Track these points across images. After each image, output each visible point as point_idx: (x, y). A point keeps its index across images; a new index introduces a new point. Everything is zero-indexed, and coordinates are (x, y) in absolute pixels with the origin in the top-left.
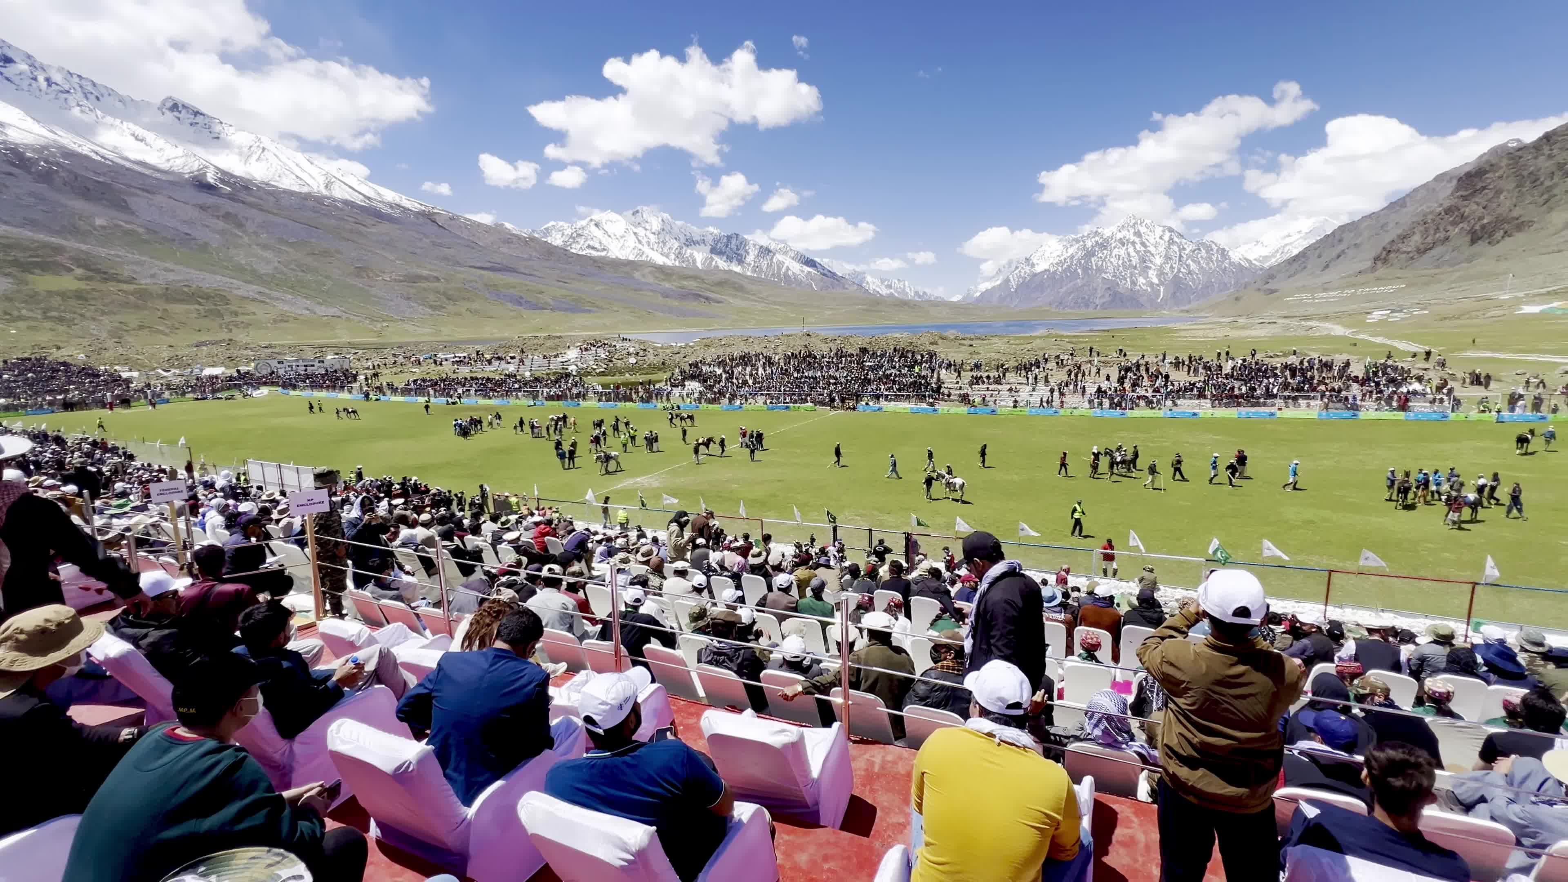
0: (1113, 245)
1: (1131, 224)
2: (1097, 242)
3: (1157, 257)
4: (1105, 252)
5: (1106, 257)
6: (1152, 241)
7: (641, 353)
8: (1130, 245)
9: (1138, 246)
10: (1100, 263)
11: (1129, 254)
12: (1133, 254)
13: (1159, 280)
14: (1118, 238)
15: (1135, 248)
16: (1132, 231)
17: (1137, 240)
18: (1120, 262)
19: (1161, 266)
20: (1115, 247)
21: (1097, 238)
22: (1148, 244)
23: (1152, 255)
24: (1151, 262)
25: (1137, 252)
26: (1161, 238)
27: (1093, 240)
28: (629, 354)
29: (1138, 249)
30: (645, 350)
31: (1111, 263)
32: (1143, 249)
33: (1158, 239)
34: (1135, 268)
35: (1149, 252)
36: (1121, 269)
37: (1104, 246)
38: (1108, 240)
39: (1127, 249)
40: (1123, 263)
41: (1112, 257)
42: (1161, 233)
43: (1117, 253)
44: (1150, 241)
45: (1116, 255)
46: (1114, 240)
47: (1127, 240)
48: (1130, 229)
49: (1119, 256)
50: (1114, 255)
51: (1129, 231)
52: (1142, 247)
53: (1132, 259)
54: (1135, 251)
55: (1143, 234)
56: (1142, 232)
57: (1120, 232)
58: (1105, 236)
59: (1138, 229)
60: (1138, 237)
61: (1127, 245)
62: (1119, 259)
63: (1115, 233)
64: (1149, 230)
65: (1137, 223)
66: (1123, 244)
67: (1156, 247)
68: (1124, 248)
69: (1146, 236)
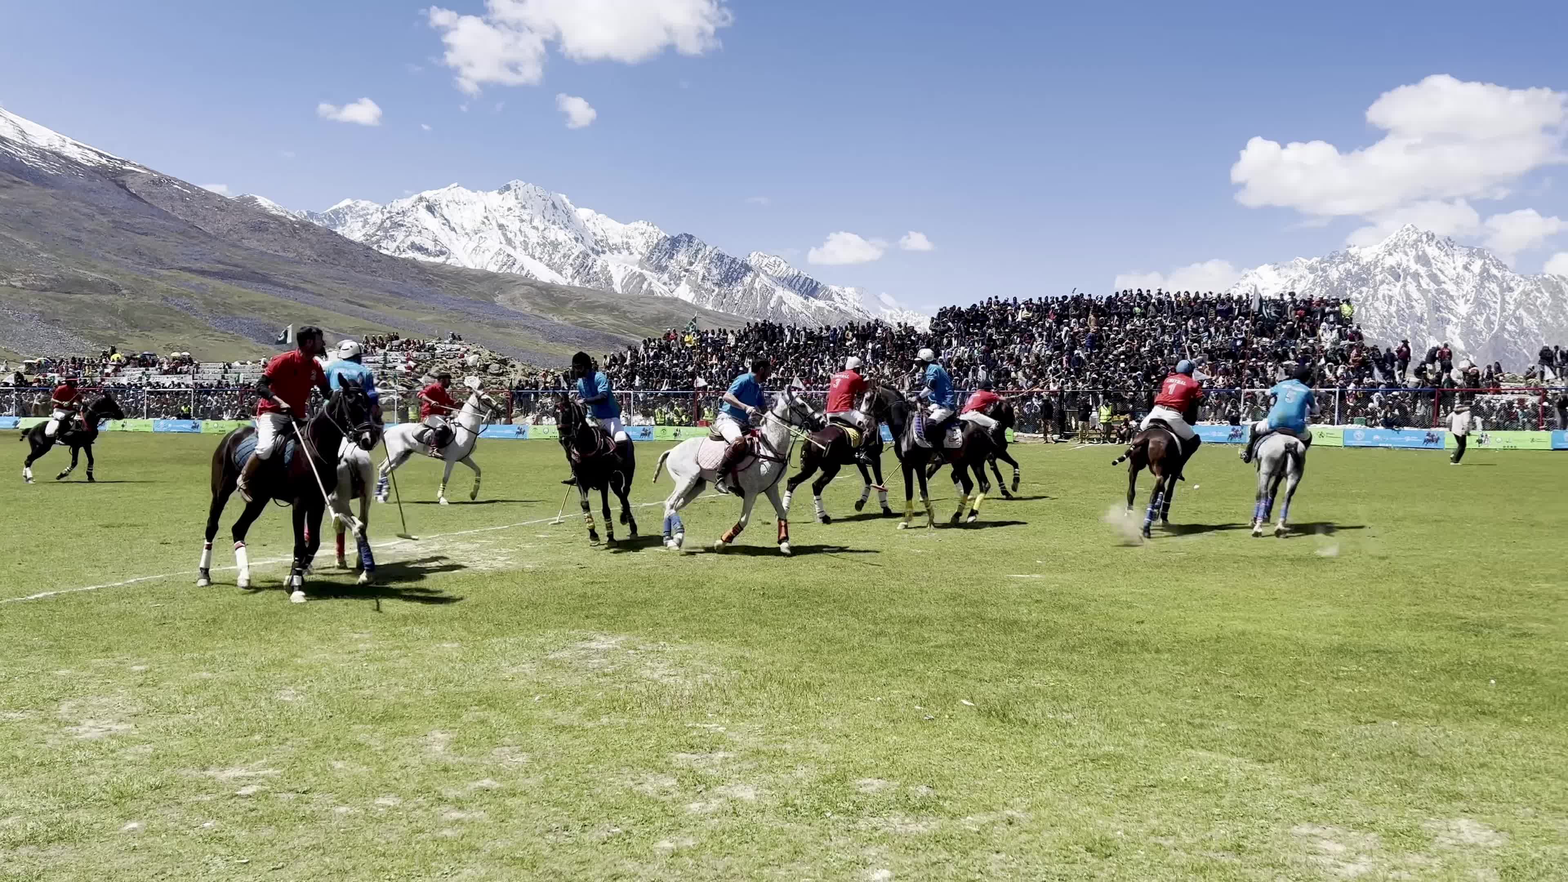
0: (1379, 278)
1: (1410, 241)
2: (1348, 272)
3: (1461, 301)
4: (1364, 289)
5: (1366, 299)
6: (1451, 273)
7: (494, 368)
8: (1409, 279)
9: (1425, 282)
11: (1408, 296)
12: (1415, 294)
13: (1467, 344)
14: (1387, 266)
15: (1419, 285)
16: (1412, 253)
17: (1422, 270)
18: (1393, 309)
19: (1469, 318)
20: (1382, 282)
21: (1348, 265)
22: (1442, 278)
23: (1452, 298)
24: (1450, 310)
25: (1424, 292)
26: (1466, 268)
27: (1341, 267)
28: (465, 368)
29: (1425, 286)
30: (504, 362)
31: (1376, 309)
32: (1433, 286)
33: (1460, 270)
34: (1421, 320)
35: (1446, 293)
36: (1395, 321)
37: (1364, 279)
38: (1369, 269)
39: (1405, 285)
40: (1398, 311)
41: (1378, 299)
42: (1466, 259)
43: (1386, 292)
44: (1446, 273)
45: (1384, 296)
46: (1380, 269)
47: (1404, 270)
48: (1408, 250)
49: (1391, 297)
50: (1380, 296)
51: (1406, 254)
52: (1432, 284)
53: (1414, 303)
54: (1419, 290)
55: (1433, 261)
56: (1431, 257)
57: (1390, 254)
58: (1363, 262)
59: (1424, 252)
60: (1423, 265)
61: (1405, 279)
62: (1390, 303)
63: (1380, 257)
64: (1443, 254)
65: (1421, 241)
66: (1398, 278)
67: (1457, 284)
68: (1399, 284)
69: (1439, 264)
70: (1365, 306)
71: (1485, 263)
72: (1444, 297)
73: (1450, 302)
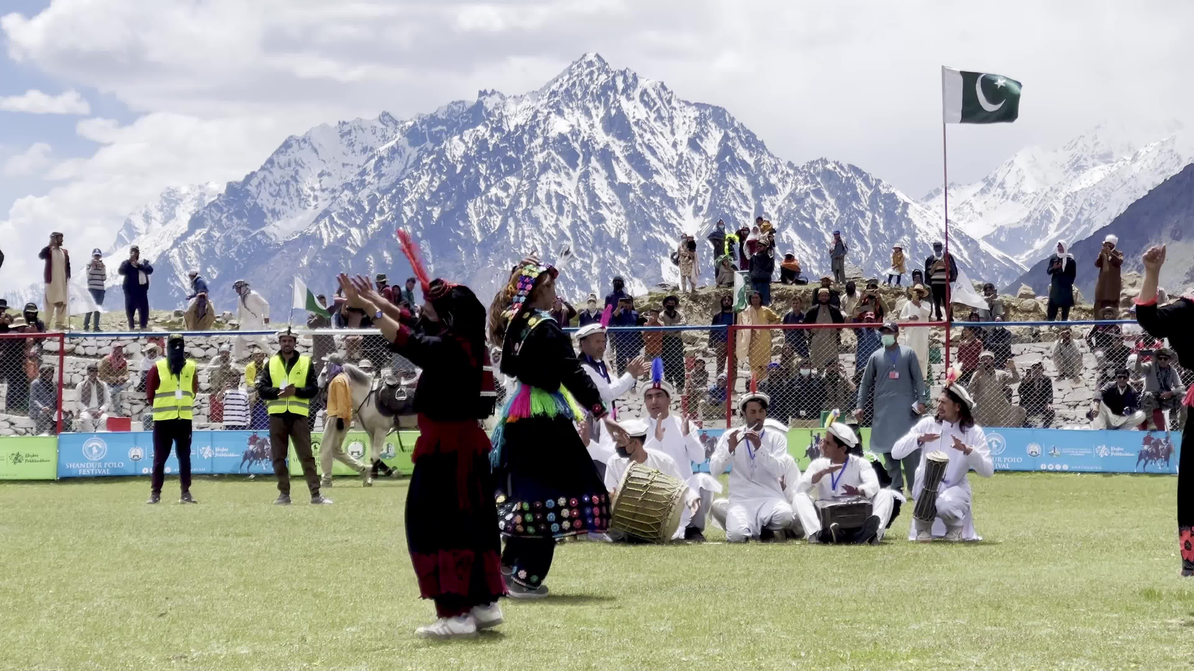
0: (539, 158)
1: (594, 88)
2: (482, 143)
3: (687, 210)
4: (512, 180)
5: (516, 201)
6: (669, 153)
8: (594, 162)
9: (623, 170)
10: (496, 221)
11: (593, 198)
12: (605, 193)
14: (553, 134)
15: (611, 176)
16: (599, 112)
17: (618, 147)
18: (566, 222)
20: (545, 167)
21: (482, 131)
22: (653, 162)
23: (671, 202)
24: (669, 228)
25: (622, 190)
26: (694, 144)
27: (468, 135)
29: (622, 178)
32: (637, 179)
33: (683, 148)
34: (617, 246)
35: (659, 190)
36: (570, 244)
37: (508, 161)
38: (520, 139)
39: (586, 175)
40: (573, 227)
41: (538, 202)
42: (694, 128)
43: (554, 187)
44: (660, 152)
45: (548, 196)
46: (540, 141)
47: (585, 144)
48: (590, 105)
49: (561, 198)
50: (541, 195)
51: (587, 112)
52: (634, 173)
53: (604, 212)
54: (612, 185)
55: (635, 129)
56: (632, 121)
57: (560, 113)
58: (510, 125)
59: (619, 109)
60: (620, 137)
61: (587, 161)
62: (561, 210)
63: (541, 117)
64: (653, 116)
65: (614, 88)
66: (571, 158)
67: (679, 175)
68: (576, 174)
69: (647, 136)
70: (513, 214)
71: (726, 137)
72: (657, 200)
73: (668, 211)
